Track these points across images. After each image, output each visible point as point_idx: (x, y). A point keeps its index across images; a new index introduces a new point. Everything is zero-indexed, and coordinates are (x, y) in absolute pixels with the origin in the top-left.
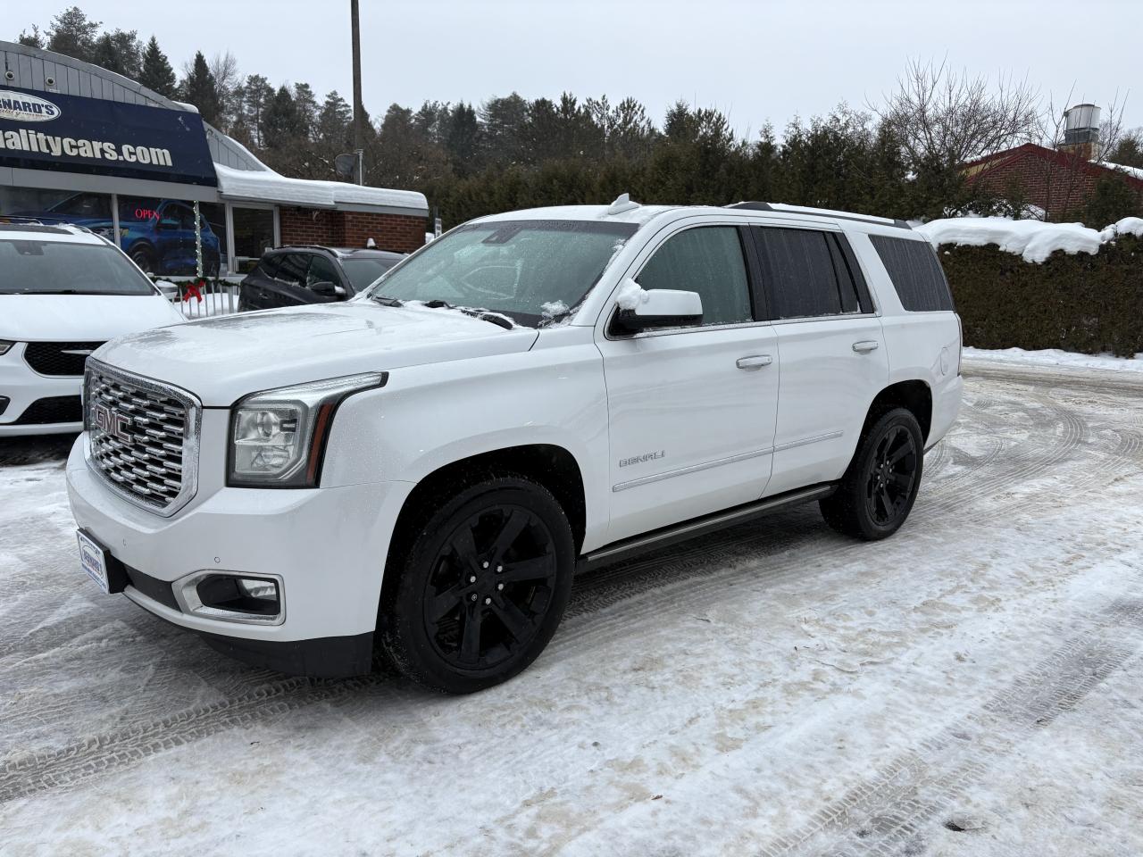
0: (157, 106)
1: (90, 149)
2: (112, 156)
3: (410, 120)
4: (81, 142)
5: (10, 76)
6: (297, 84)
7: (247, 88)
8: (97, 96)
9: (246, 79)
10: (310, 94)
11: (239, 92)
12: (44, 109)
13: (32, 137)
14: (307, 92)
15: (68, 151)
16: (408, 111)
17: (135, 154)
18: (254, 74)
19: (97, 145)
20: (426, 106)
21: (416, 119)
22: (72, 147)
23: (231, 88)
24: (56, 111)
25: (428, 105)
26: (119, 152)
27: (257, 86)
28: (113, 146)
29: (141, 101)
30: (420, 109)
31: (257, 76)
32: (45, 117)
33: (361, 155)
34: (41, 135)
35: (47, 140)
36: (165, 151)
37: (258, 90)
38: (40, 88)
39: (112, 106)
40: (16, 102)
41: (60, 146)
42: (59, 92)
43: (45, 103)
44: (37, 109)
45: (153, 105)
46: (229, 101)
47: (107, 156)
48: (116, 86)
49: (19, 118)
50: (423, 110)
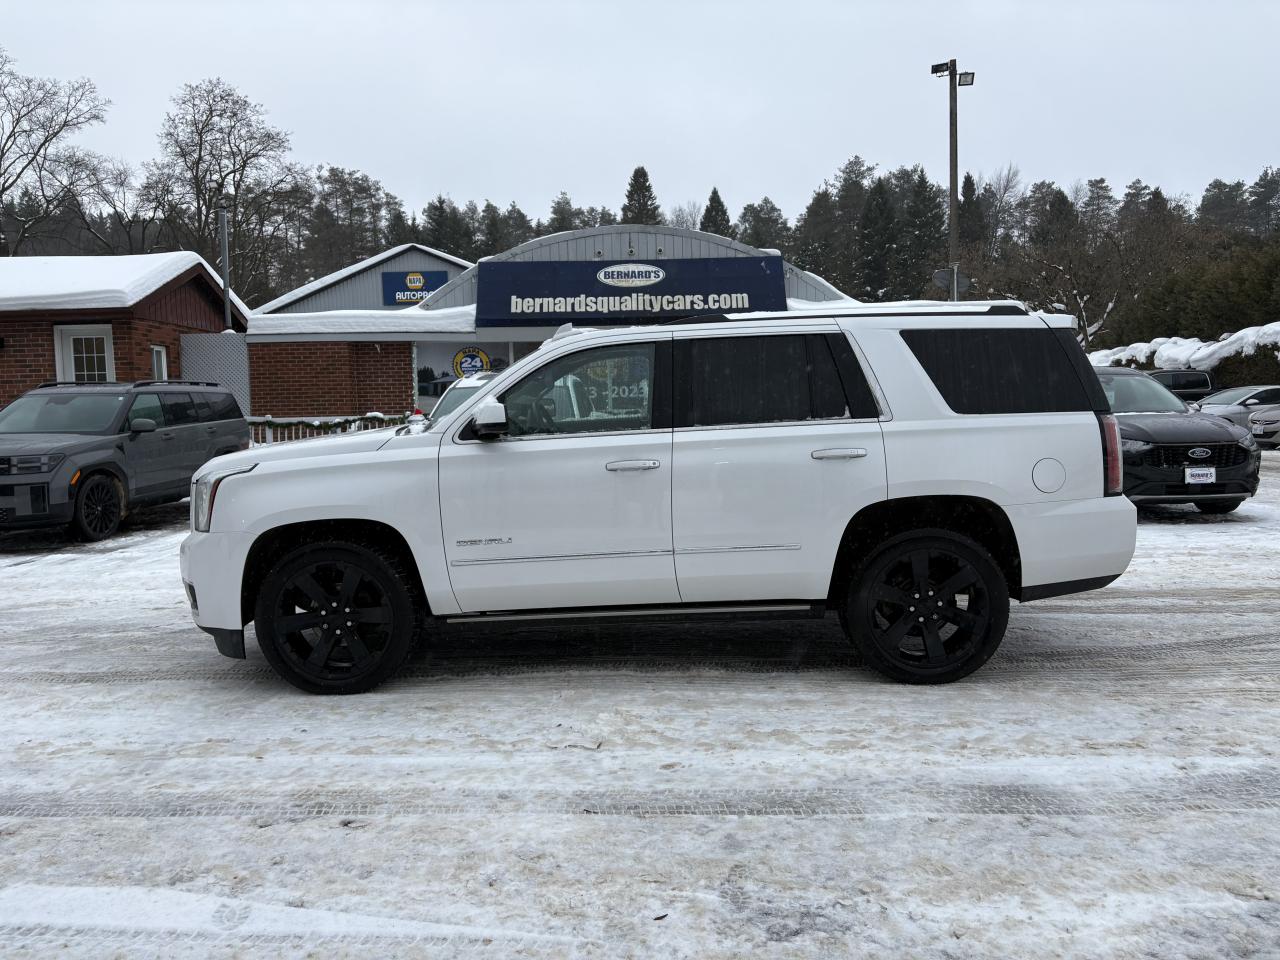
0: (745, 256)
1: (682, 303)
2: (699, 306)
3: (1242, 194)
4: (676, 298)
5: (631, 252)
6: (1090, 181)
7: (1030, 197)
8: (696, 256)
9: (1030, 188)
10: (1106, 189)
11: (1023, 204)
12: (653, 275)
13: (641, 298)
14: (1101, 188)
15: (665, 307)
16: (1239, 185)
17: (718, 301)
18: (1039, 182)
19: (689, 298)
20: (1266, 173)
21: (1250, 192)
22: (669, 302)
23: (1014, 202)
24: (662, 274)
25: (1270, 172)
26: (706, 301)
27: (1042, 193)
28: (701, 297)
29: (731, 254)
30: (1257, 179)
31: (1043, 183)
32: (653, 280)
33: (956, 268)
34: (647, 297)
35: (651, 300)
36: (745, 295)
37: (1043, 198)
38: (652, 257)
39: (705, 263)
40: (633, 272)
41: (660, 303)
42: (666, 258)
43: (654, 269)
44: (647, 275)
45: (741, 255)
46: (1011, 215)
47: (696, 306)
48: (712, 245)
49: (633, 285)
50: (1261, 180)
